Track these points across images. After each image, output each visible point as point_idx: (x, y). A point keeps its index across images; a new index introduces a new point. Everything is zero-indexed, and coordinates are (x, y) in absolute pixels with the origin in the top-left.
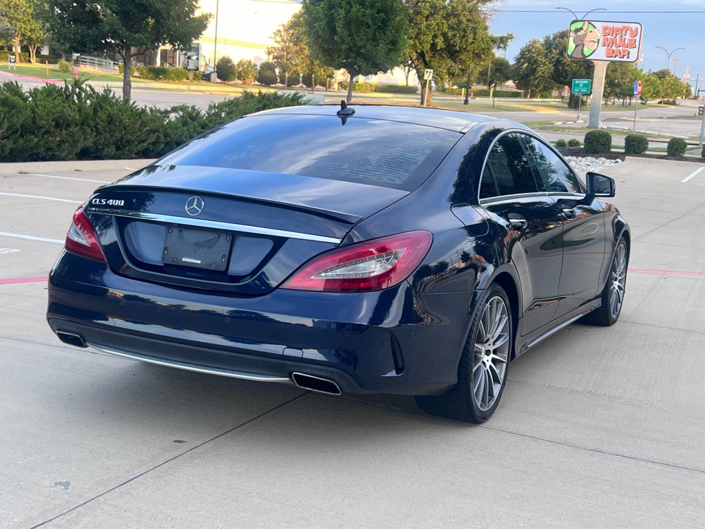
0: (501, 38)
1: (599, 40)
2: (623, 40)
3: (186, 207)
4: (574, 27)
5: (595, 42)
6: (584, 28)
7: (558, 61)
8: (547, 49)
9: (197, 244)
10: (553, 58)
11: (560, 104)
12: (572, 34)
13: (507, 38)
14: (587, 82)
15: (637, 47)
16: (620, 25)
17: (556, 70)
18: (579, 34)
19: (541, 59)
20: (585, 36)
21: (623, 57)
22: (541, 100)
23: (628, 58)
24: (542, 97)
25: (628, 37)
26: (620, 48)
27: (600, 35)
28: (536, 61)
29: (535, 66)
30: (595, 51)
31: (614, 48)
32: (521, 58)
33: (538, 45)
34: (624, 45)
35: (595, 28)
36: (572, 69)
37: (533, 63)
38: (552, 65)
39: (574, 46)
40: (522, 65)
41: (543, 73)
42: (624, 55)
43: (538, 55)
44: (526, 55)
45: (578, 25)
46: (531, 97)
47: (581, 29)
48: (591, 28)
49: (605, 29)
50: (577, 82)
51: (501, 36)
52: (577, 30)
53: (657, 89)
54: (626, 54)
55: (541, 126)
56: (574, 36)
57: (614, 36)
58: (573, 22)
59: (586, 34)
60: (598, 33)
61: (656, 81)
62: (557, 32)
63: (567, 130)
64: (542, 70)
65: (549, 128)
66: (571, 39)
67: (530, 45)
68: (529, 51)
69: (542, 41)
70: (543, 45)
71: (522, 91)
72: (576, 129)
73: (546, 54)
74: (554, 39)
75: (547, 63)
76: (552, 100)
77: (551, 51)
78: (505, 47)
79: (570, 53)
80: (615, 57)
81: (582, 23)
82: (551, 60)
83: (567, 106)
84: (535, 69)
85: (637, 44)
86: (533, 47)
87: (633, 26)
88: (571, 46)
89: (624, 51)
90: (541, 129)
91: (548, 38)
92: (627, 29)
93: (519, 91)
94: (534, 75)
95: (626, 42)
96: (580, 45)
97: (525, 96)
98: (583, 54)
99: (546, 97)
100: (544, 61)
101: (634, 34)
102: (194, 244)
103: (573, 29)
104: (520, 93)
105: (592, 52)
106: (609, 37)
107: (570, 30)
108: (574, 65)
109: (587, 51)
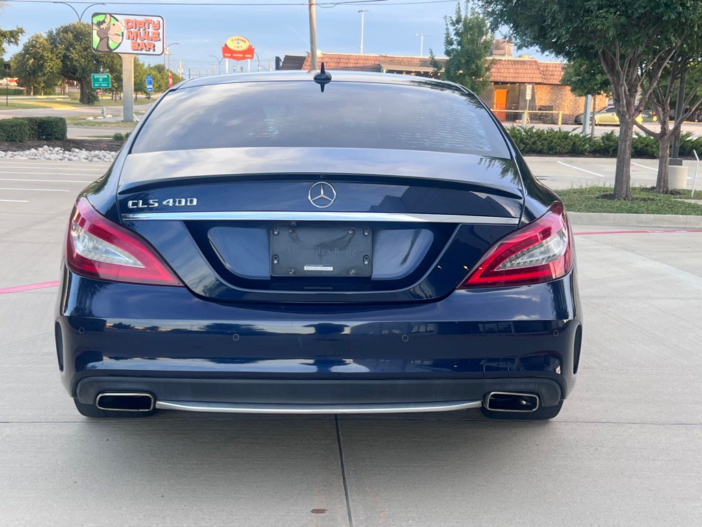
0: (11, 32)
1: (123, 33)
2: (147, 33)
3: (309, 198)
4: (96, 20)
5: (119, 35)
6: (106, 20)
7: (65, 57)
8: (51, 44)
9: (323, 246)
10: (60, 53)
11: (69, 100)
12: (94, 27)
13: (17, 33)
14: (106, 77)
15: (162, 39)
16: (142, 18)
17: (65, 65)
18: (102, 27)
19: (48, 54)
20: (108, 28)
21: (149, 50)
22: (45, 97)
23: (154, 51)
24: (46, 94)
25: (151, 30)
26: (145, 41)
27: (123, 28)
28: (42, 57)
29: (42, 62)
30: (120, 44)
31: (139, 41)
32: (26, 54)
33: (41, 40)
34: (148, 38)
35: (117, 21)
36: (81, 64)
37: (39, 58)
38: (59, 60)
39: (99, 39)
40: (28, 61)
41: (51, 69)
42: (149, 49)
43: (43, 50)
44: (31, 50)
45: (101, 18)
46: (34, 94)
47: (104, 22)
48: (113, 21)
49: (128, 22)
50: (96, 77)
51: (10, 30)
52: (99, 24)
53: (159, 83)
54: (152, 47)
55: (75, 122)
56: (97, 29)
57: (138, 29)
58: (95, 15)
59: (109, 28)
60: (119, 26)
61: (156, 76)
62: (60, 27)
63: (103, 125)
64: (49, 65)
65: (84, 123)
66: (95, 33)
67: (33, 40)
68: (34, 46)
69: (45, 36)
70: (47, 40)
71: (23, 88)
72: (112, 123)
73: (52, 49)
74: (58, 34)
75: (54, 58)
76: (57, 96)
77: (56, 46)
78: (16, 42)
79: (95, 47)
80: (141, 50)
81: (104, 16)
82: (57, 55)
83: (78, 102)
84: (42, 65)
85: (161, 36)
86: (37, 42)
87: (155, 19)
88: (96, 40)
89: (150, 44)
90: (76, 124)
91: (51, 33)
92: (149, 22)
93: (21, 88)
94: (41, 71)
95: (150, 35)
96: (104, 37)
97: (28, 94)
98: (108, 47)
99: (50, 94)
100: (50, 56)
101: (157, 27)
102: (318, 246)
103: (95, 22)
104: (22, 91)
105: (117, 45)
106: (132, 30)
107: (92, 23)
108: (83, 60)
109: (112, 45)
